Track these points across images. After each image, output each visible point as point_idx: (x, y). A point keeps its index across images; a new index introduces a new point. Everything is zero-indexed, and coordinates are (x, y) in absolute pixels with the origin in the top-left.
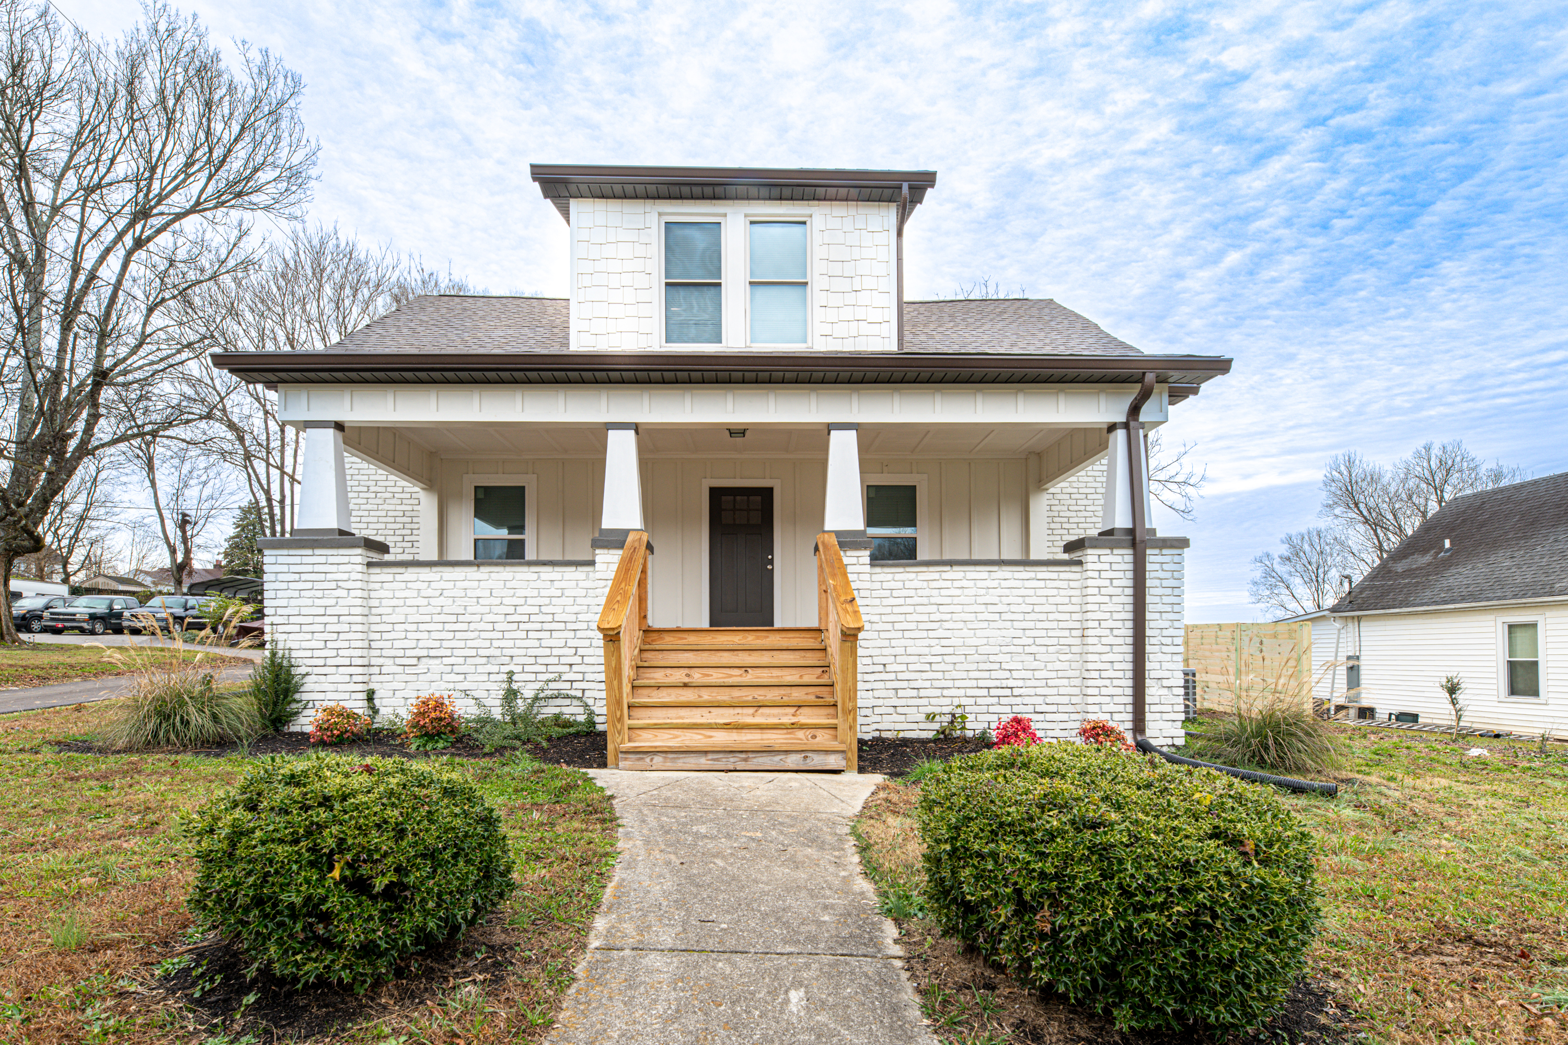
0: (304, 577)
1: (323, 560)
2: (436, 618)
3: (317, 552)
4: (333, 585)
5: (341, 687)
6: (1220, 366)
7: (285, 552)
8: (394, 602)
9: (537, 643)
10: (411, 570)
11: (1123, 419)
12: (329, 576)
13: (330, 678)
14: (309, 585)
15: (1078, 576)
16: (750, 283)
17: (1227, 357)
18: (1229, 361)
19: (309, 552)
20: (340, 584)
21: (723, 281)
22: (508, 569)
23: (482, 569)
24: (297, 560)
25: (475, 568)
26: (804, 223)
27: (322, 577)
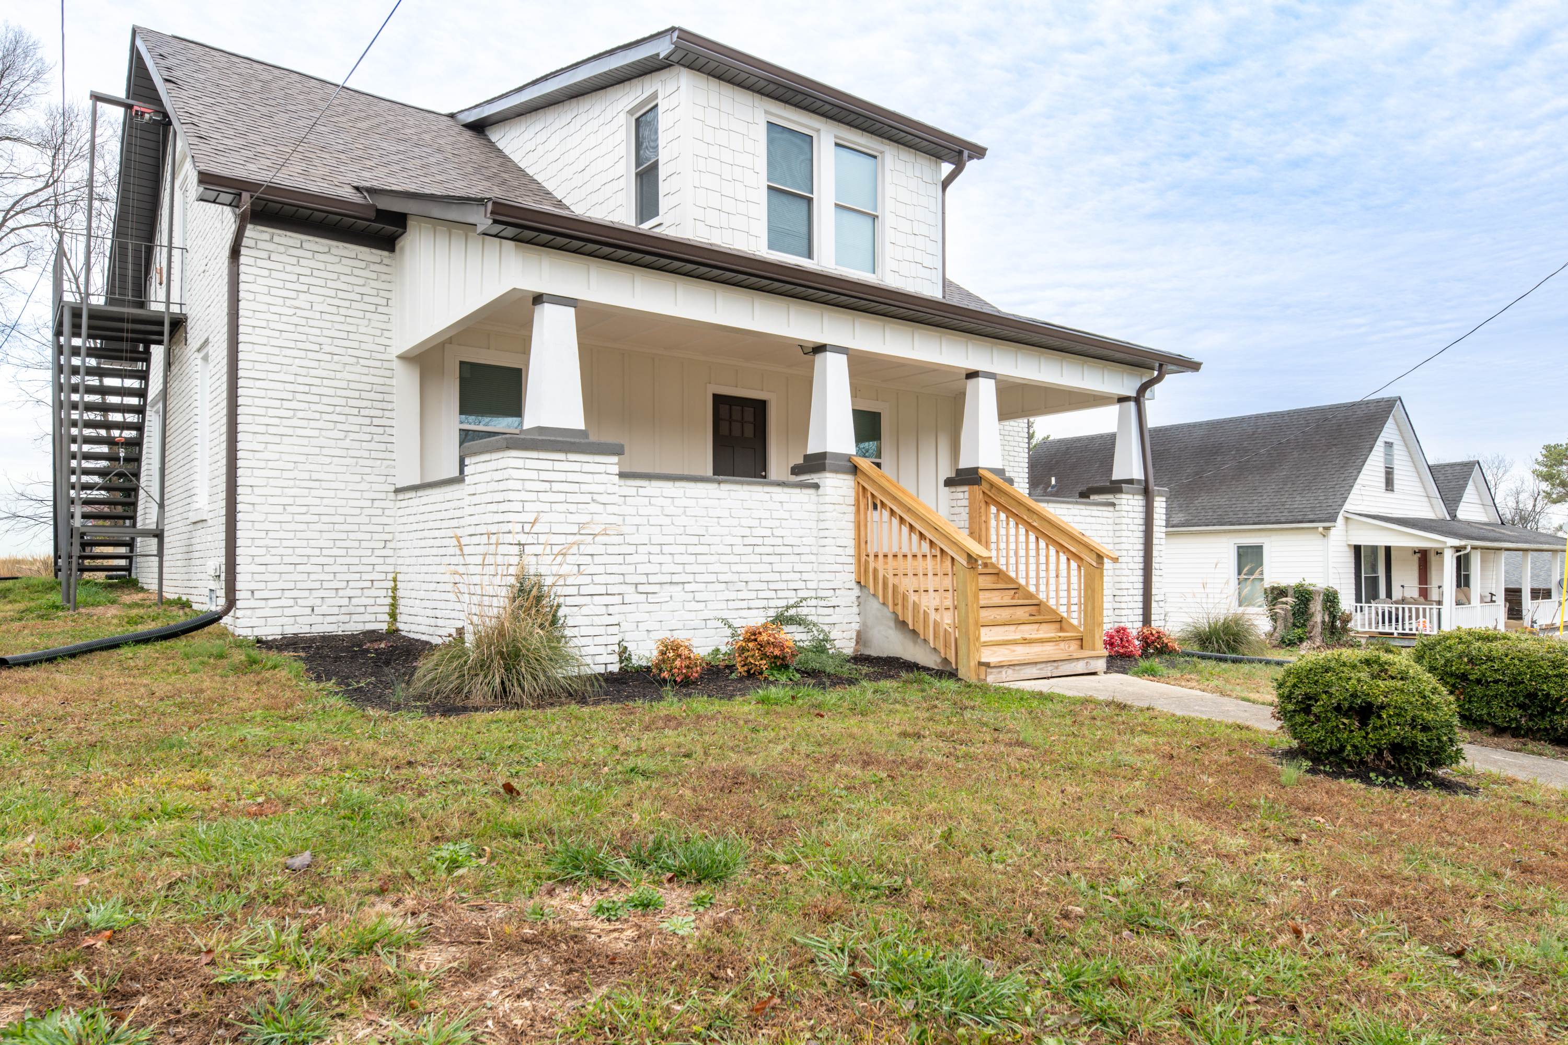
0: (556, 487)
1: (576, 467)
2: (680, 540)
3: (572, 457)
4: (587, 498)
5: (597, 620)
6: (1194, 366)
7: (534, 454)
8: (638, 520)
9: (768, 568)
10: (655, 483)
11: (1134, 394)
12: (584, 488)
13: (585, 610)
14: (561, 497)
15: (1110, 515)
16: (837, 205)
17: (1196, 360)
18: (1200, 364)
19: (561, 456)
20: (596, 497)
21: (815, 196)
22: (746, 487)
23: (723, 486)
24: (548, 465)
25: (715, 485)
26: (875, 157)
27: (575, 487)
